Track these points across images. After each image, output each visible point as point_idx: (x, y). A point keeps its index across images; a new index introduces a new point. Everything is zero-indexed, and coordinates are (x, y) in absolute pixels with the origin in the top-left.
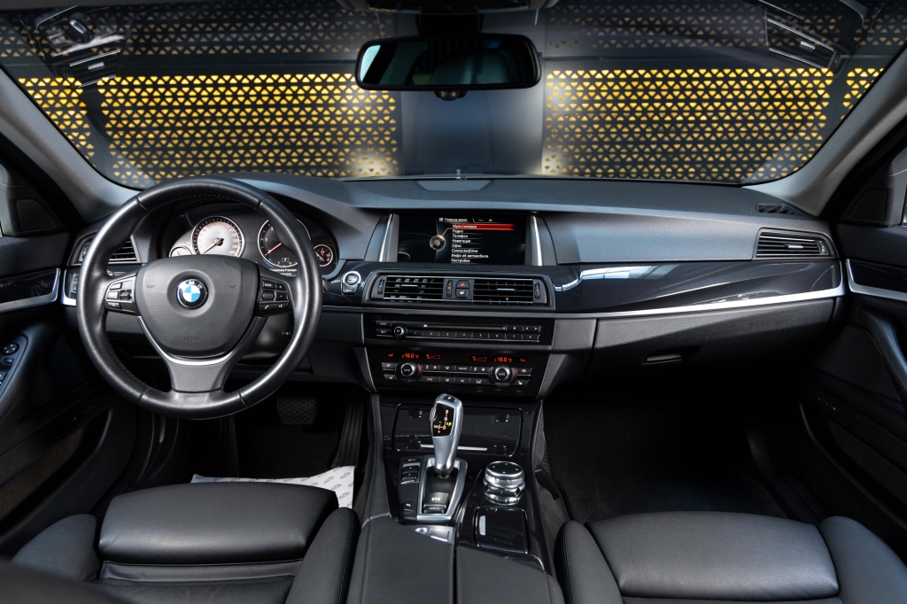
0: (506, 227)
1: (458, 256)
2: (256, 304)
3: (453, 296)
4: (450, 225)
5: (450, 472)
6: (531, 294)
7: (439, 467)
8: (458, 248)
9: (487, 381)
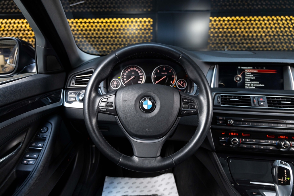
0: (272, 71)
1: (249, 85)
2: (180, 110)
3: (257, 105)
4: (244, 70)
9: (276, 148)
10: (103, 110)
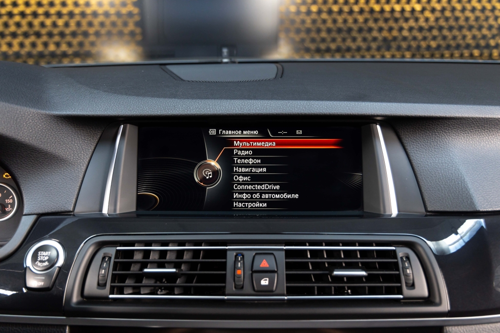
0: (327, 144)
1: (245, 196)
3: (248, 288)
4: (229, 142)
6: (397, 279)
8: (244, 183)
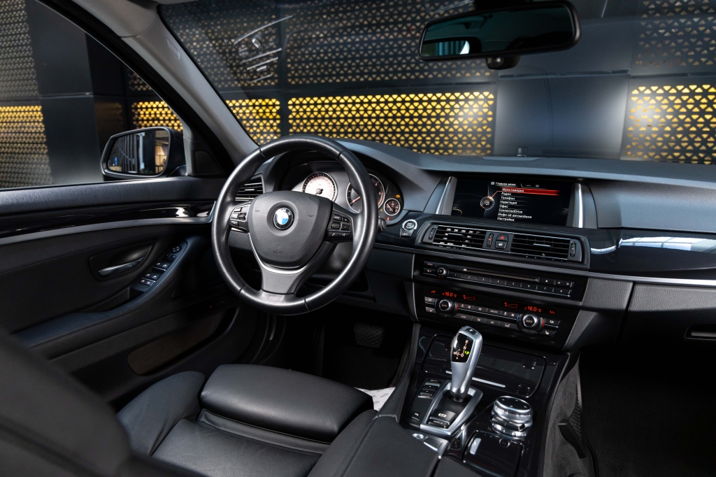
0: (552, 193)
1: (504, 215)
2: (327, 231)
3: (493, 246)
4: (500, 188)
5: (463, 396)
6: (567, 252)
7: (454, 390)
8: (505, 209)
9: (515, 326)
10: (234, 223)
